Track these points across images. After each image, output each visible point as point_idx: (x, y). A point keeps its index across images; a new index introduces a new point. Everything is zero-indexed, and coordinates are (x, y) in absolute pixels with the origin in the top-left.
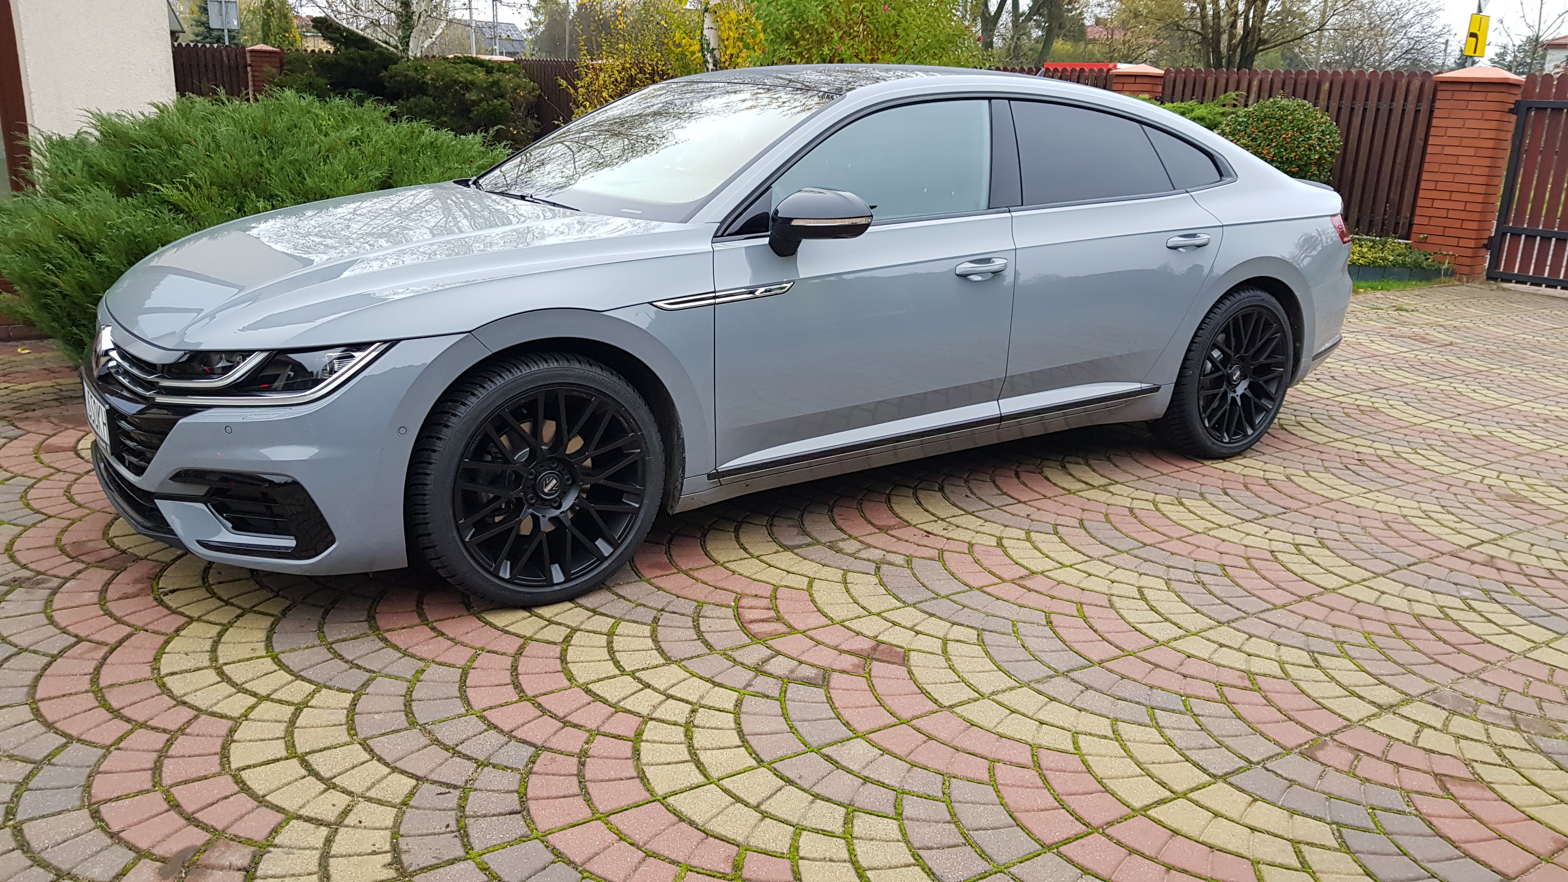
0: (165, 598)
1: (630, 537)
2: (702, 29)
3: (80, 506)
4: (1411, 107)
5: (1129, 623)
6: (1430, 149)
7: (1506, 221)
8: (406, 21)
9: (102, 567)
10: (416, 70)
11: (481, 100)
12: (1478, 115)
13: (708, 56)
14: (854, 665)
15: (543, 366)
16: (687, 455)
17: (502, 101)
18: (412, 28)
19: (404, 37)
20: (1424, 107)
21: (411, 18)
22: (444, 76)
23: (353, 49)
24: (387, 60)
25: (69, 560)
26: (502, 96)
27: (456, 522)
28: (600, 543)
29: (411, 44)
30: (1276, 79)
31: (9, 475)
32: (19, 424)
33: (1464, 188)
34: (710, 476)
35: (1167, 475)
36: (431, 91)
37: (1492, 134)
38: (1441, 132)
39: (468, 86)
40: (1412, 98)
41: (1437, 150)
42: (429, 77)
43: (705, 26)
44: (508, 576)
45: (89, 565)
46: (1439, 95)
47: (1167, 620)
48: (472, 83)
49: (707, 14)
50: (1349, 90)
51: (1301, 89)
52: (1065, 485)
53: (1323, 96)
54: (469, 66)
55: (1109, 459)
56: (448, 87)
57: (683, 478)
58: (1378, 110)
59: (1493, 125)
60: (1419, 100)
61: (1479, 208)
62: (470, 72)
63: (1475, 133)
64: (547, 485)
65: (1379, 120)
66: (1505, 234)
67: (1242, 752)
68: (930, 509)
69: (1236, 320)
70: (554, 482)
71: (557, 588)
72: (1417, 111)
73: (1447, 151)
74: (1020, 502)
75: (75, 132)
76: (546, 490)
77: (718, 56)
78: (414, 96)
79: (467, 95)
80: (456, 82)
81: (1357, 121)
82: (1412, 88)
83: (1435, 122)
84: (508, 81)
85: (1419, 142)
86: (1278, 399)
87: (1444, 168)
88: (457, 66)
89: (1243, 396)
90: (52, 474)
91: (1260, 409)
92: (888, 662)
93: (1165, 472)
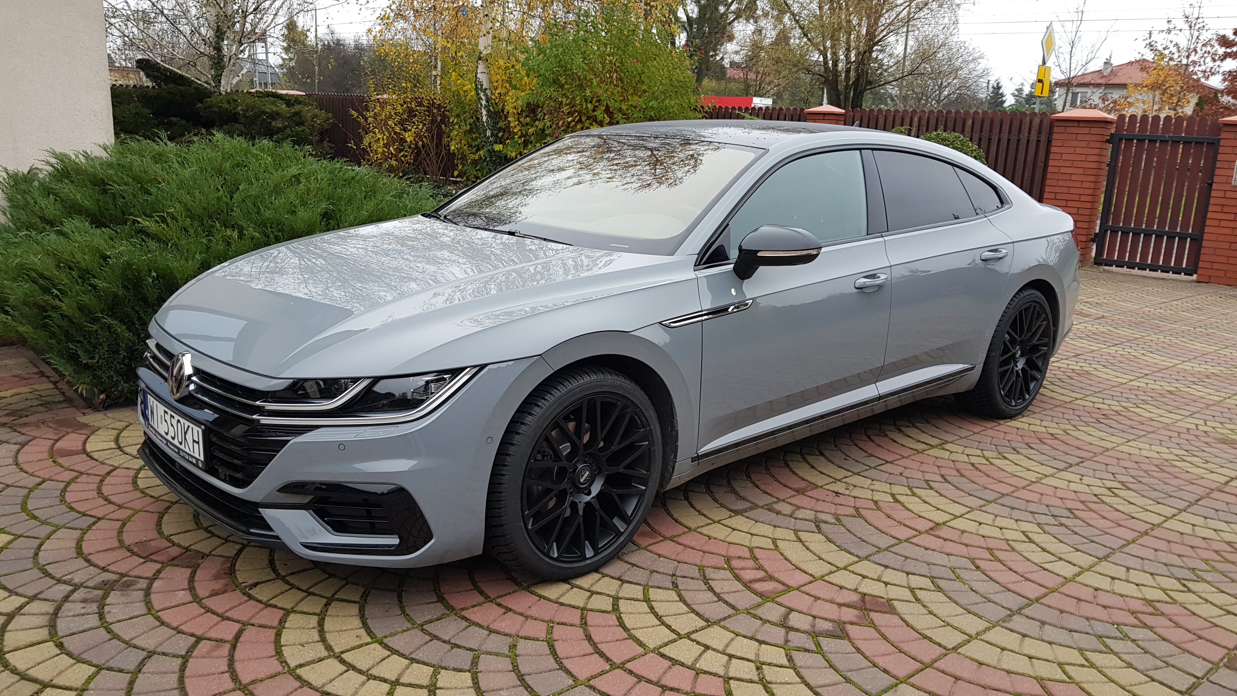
0: (251, 592)
1: (639, 514)
2: (477, 73)
3: (120, 507)
4: (1033, 138)
5: (1035, 564)
6: (1050, 169)
7: (1107, 221)
8: (218, 63)
9: (177, 565)
10: (229, 102)
11: (285, 128)
12: (1085, 144)
13: (482, 95)
14: (857, 616)
15: (587, 379)
16: (680, 443)
17: (303, 128)
18: (223, 68)
19: (217, 76)
20: (1044, 139)
21: (222, 60)
22: (253, 108)
23: (172, 86)
24: (202, 94)
25: (142, 560)
26: (302, 124)
27: (523, 512)
28: (617, 521)
29: (223, 82)
30: (931, 117)
31: (38, 480)
32: (23, 430)
33: (1076, 197)
34: (693, 460)
35: (978, 433)
36: (243, 120)
37: (1096, 158)
38: (1058, 157)
39: (274, 116)
40: (1034, 132)
41: (1055, 170)
42: (240, 108)
43: (479, 71)
44: (556, 555)
45: (164, 565)
46: (1056, 130)
47: (1061, 559)
48: (277, 114)
49: (480, 62)
50: (987, 125)
51: (950, 124)
52: (911, 446)
53: (968, 129)
54: (272, 99)
55: (927, 422)
56: (257, 116)
57: (675, 462)
58: (1009, 140)
59: (1096, 151)
60: (1039, 132)
61: (1088, 212)
62: (273, 103)
63: (1083, 158)
64: (582, 476)
65: (1010, 148)
66: (1106, 231)
67: (1187, 669)
68: (824, 472)
69: (1021, 312)
70: (588, 473)
71: (589, 562)
72: (1038, 141)
73: (1063, 170)
74: (887, 462)
75: (28, 169)
76: (582, 480)
77: (489, 94)
78: (226, 124)
79: (273, 123)
80: (263, 113)
81: (993, 148)
82: (1034, 124)
83: (1053, 149)
84: (308, 111)
85: (1040, 164)
86: (1042, 371)
87: (1061, 183)
88: (262, 99)
89: (1023, 369)
90: (77, 477)
91: (1034, 379)
92: (881, 612)
93: (976, 431)
